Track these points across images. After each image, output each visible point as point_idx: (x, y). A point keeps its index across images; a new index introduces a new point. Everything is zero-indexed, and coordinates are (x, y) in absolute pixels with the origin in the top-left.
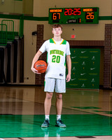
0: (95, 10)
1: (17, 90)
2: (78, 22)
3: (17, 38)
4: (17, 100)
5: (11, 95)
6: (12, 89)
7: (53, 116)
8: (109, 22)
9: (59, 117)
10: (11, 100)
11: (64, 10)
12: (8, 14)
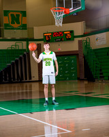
0: (72, 32)
1: (28, 84)
2: (61, 40)
3: (25, 53)
4: (28, 91)
5: (25, 88)
6: (25, 84)
7: (50, 98)
8: (80, 39)
9: (54, 99)
10: (25, 91)
11: (53, 33)
12: (18, 38)
